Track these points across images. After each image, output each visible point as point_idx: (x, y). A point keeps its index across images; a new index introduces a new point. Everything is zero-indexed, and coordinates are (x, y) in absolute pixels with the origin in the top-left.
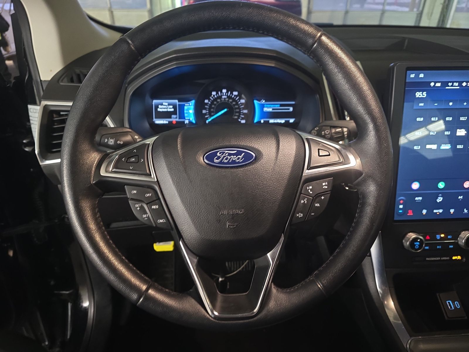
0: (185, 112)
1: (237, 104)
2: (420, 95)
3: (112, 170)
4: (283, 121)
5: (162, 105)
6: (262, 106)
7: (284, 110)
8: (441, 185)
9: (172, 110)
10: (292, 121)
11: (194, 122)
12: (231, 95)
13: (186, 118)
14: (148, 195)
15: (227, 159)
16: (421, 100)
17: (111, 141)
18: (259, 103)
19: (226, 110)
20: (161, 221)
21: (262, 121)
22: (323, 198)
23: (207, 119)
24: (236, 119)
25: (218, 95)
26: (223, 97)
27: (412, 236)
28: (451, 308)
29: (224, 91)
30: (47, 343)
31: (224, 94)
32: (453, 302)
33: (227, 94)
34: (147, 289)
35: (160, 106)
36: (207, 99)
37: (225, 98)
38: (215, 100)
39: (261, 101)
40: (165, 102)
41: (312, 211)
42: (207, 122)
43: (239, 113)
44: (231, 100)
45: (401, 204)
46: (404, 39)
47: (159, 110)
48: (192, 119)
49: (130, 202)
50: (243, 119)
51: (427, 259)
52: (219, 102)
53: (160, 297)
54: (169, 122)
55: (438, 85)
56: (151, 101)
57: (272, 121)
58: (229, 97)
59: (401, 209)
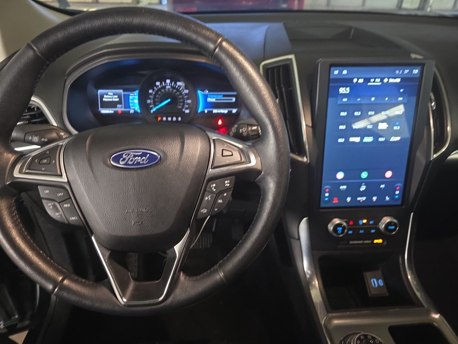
0: (130, 101)
1: (181, 94)
2: (343, 91)
3: (25, 171)
4: (225, 111)
5: (107, 94)
6: (206, 97)
7: (226, 100)
8: (364, 175)
9: (117, 100)
10: (234, 111)
11: (139, 111)
12: (175, 85)
13: (131, 108)
14: (60, 194)
15: (132, 160)
16: (344, 95)
17: (35, 139)
18: (203, 93)
19: (169, 100)
20: (73, 218)
21: (206, 111)
22: (225, 194)
23: (152, 108)
24: (180, 109)
25: (162, 85)
26: (168, 87)
27: (337, 221)
28: (375, 285)
29: (168, 81)
30: (17, 316)
31: (168, 84)
32: (377, 280)
33: (171, 84)
34: (63, 280)
35: (105, 96)
36: (151, 89)
37: (169, 89)
38: (160, 90)
39: (205, 92)
40: (110, 92)
41: (215, 207)
42: (152, 111)
43: (184, 102)
44: (175, 91)
45: (327, 193)
46: (350, 28)
47: (104, 99)
48: (137, 108)
49: (44, 201)
50: (187, 109)
51: (351, 242)
52: (163, 92)
53: (74, 286)
54: (114, 111)
55: (361, 81)
56: (95, 90)
57: (215, 111)
58: (173, 88)
59: (327, 197)
